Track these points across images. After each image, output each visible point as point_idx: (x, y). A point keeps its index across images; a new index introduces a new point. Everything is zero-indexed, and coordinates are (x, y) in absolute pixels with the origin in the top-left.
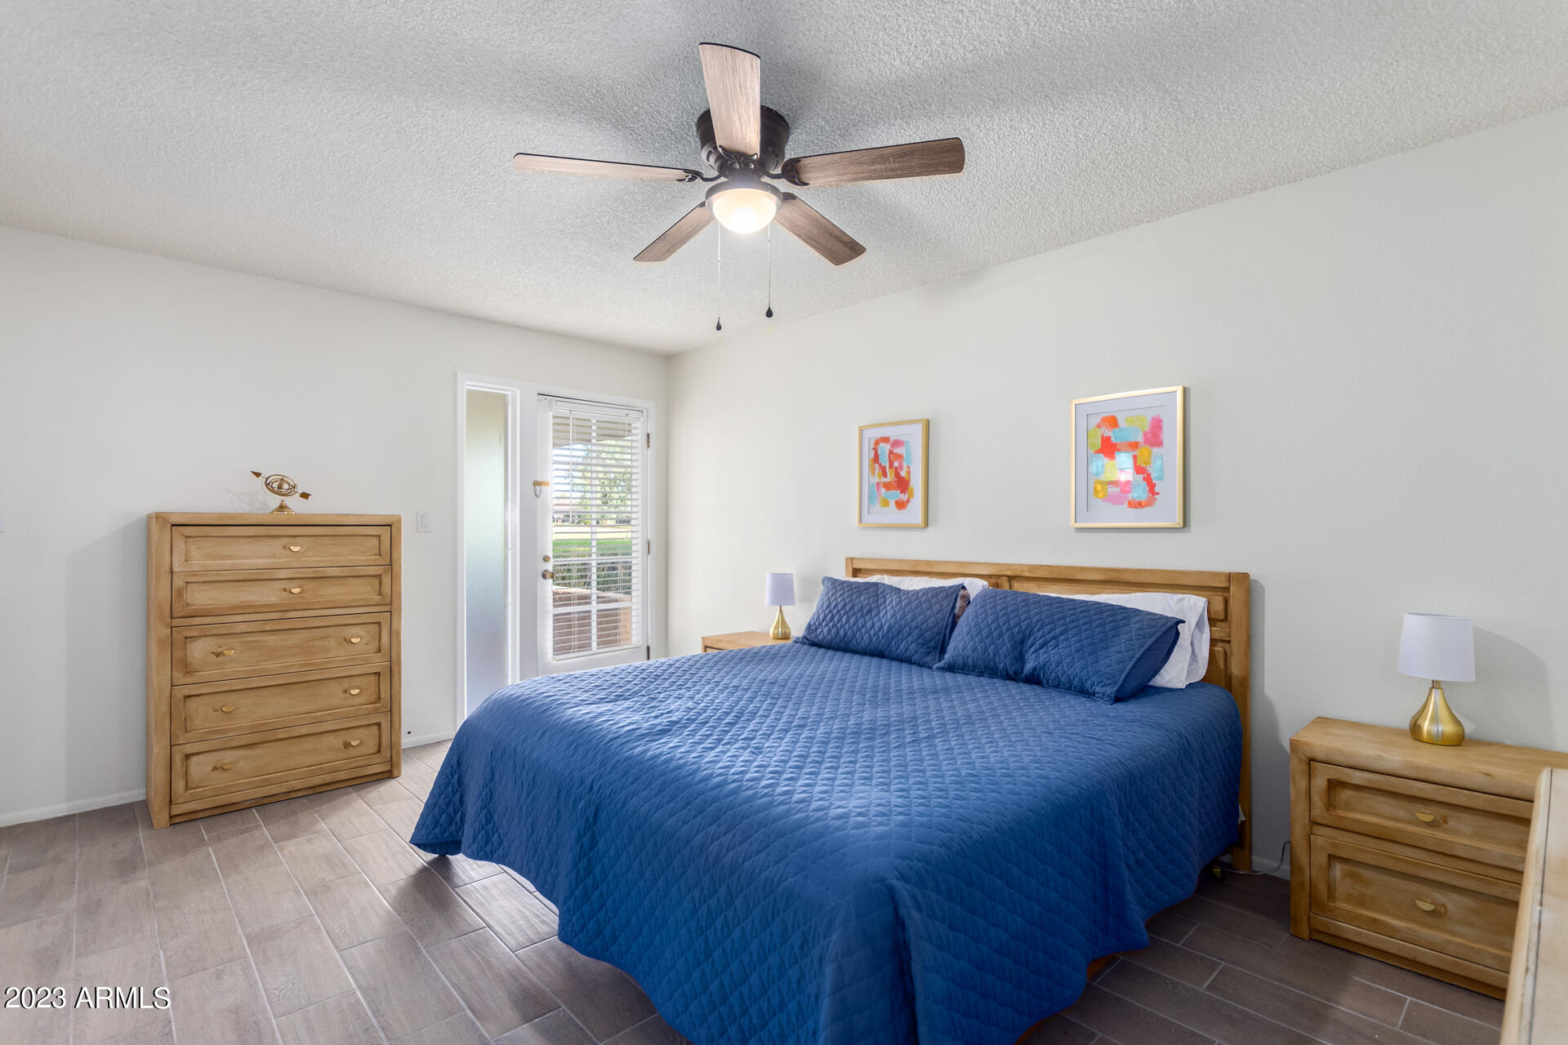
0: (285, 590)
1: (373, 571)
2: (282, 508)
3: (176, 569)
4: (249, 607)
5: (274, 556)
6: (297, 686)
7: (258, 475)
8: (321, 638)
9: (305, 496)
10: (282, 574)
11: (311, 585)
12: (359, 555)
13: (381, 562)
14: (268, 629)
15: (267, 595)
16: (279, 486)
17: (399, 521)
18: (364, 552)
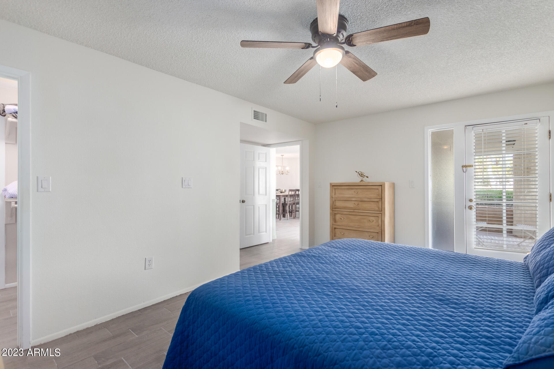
0: (355, 204)
1: (376, 200)
2: (362, 181)
3: (333, 197)
4: (347, 207)
5: (352, 194)
6: (357, 231)
7: (357, 172)
8: (363, 219)
9: (367, 177)
10: (353, 199)
11: (360, 203)
12: (373, 195)
13: (378, 197)
14: (350, 214)
15: (350, 205)
16: (362, 175)
17: (384, 184)
18: (375, 194)
